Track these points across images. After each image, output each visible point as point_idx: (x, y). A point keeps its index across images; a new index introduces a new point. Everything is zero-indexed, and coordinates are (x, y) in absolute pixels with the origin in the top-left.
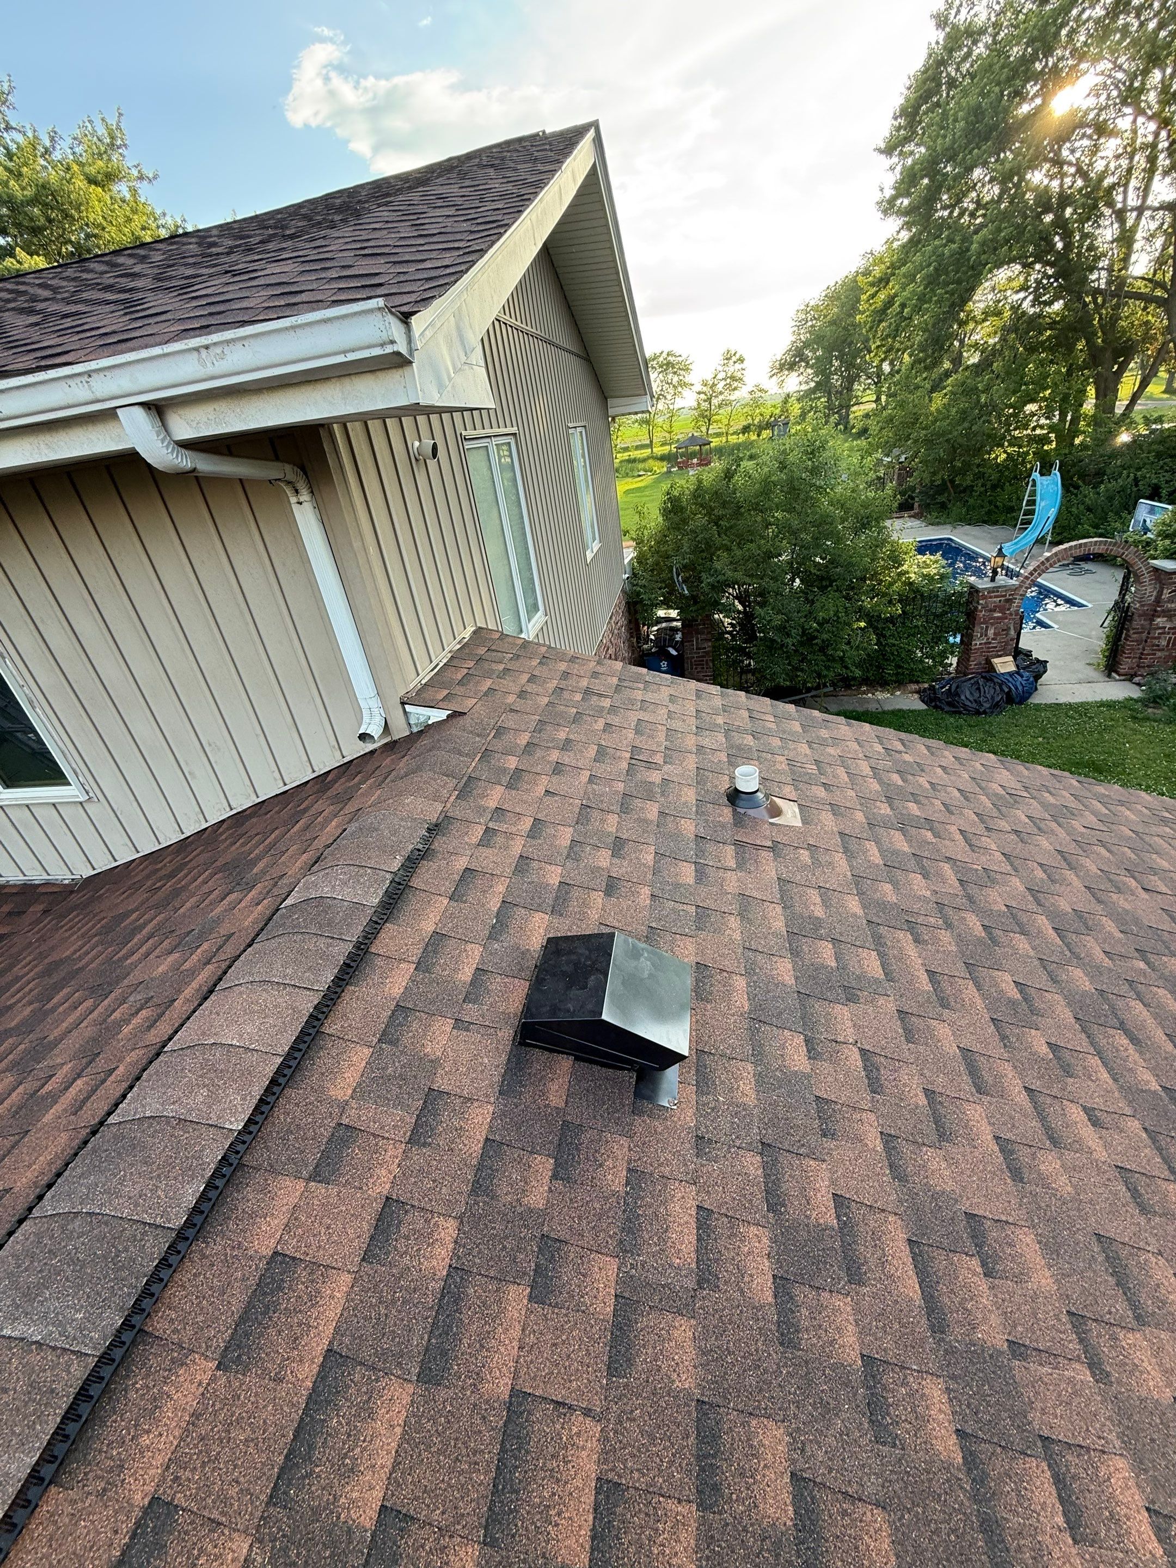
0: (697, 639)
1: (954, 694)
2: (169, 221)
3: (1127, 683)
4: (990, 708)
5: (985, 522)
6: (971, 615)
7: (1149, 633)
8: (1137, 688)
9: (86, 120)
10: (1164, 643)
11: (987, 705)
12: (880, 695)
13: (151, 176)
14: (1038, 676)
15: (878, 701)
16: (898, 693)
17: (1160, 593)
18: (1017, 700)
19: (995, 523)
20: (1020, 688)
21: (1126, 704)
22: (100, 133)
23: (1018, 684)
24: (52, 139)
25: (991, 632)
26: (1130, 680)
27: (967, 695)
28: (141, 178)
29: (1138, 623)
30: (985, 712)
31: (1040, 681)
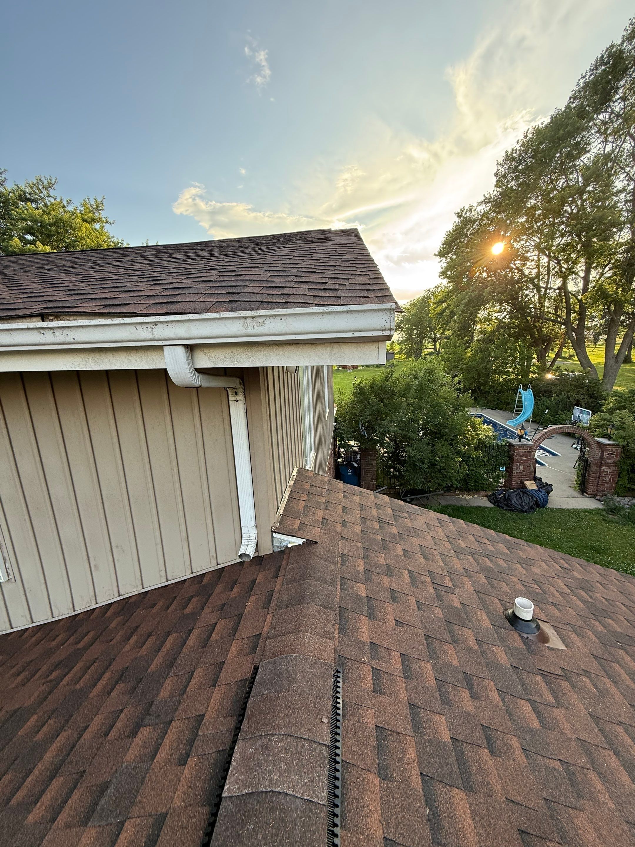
0: (368, 459)
1: (507, 500)
2: (115, 240)
3: (592, 499)
4: (528, 509)
5: (496, 408)
6: (511, 458)
7: (600, 474)
8: (599, 502)
9: (86, 198)
10: (608, 480)
11: (526, 507)
12: (468, 497)
13: (111, 222)
14: (548, 493)
15: (466, 500)
16: (476, 496)
17: (602, 454)
18: (541, 505)
19: (501, 409)
20: (542, 499)
21: (597, 511)
22: (92, 204)
23: (541, 497)
24: (68, 203)
25: (522, 467)
26: (595, 498)
27: (514, 500)
28: (107, 222)
29: (594, 468)
30: (526, 512)
31: (549, 495)
